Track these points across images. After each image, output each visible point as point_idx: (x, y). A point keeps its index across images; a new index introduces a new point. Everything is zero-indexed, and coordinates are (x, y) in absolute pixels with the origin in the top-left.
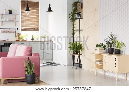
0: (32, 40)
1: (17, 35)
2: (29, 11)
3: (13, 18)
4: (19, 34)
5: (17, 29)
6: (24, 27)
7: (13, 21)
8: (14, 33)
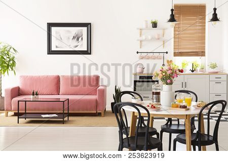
0: (193, 71)
1: (166, 63)
2: (175, 23)
3: (159, 35)
4: (170, 62)
5: (167, 53)
6: (178, 49)
7: (158, 39)
8: (160, 59)
